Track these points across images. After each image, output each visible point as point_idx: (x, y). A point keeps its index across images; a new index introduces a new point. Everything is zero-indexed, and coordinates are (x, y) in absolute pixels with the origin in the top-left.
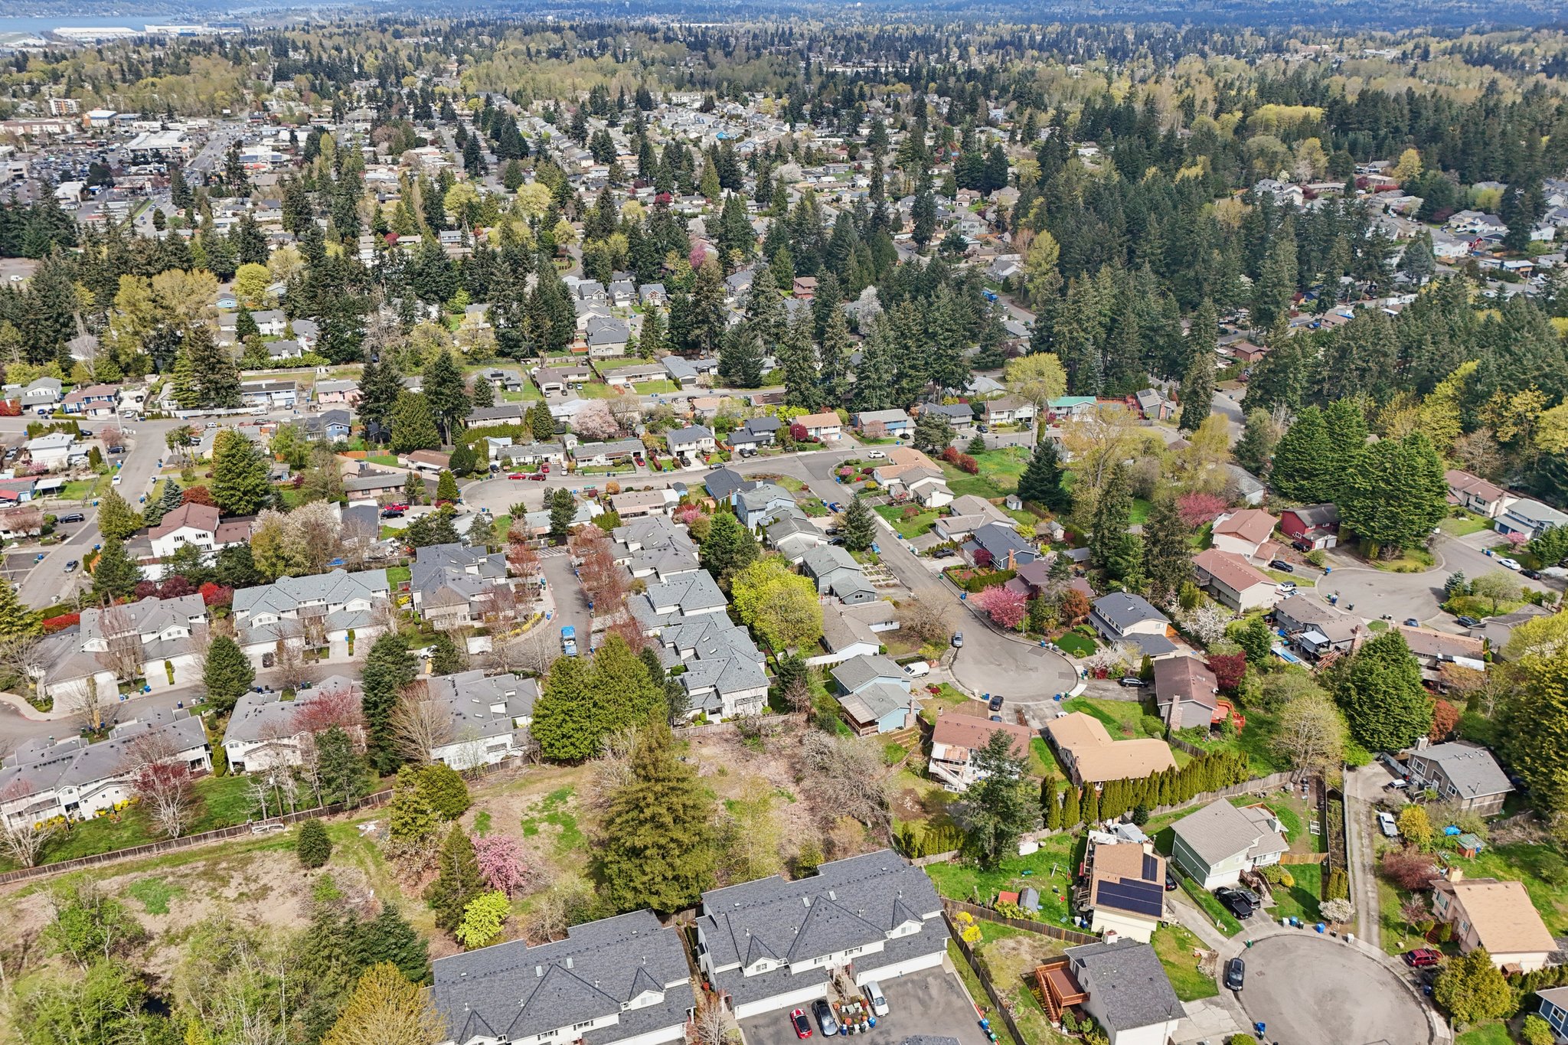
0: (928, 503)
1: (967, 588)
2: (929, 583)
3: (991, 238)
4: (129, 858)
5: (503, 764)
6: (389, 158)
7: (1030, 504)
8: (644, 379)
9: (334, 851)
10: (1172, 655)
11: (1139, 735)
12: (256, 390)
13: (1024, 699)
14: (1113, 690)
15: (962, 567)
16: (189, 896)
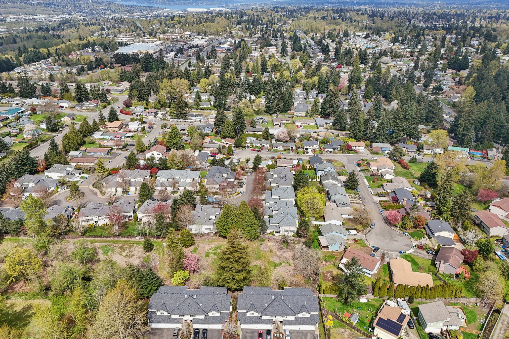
0: (384, 177)
1: (385, 209)
2: (372, 205)
3: (455, 87)
4: (105, 239)
5: (208, 234)
6: (260, 49)
7: (423, 183)
8: (307, 124)
9: (154, 249)
10: (453, 246)
11: (426, 272)
12: (192, 115)
13: (388, 250)
14: (423, 254)
15: (386, 201)
16: (114, 252)
